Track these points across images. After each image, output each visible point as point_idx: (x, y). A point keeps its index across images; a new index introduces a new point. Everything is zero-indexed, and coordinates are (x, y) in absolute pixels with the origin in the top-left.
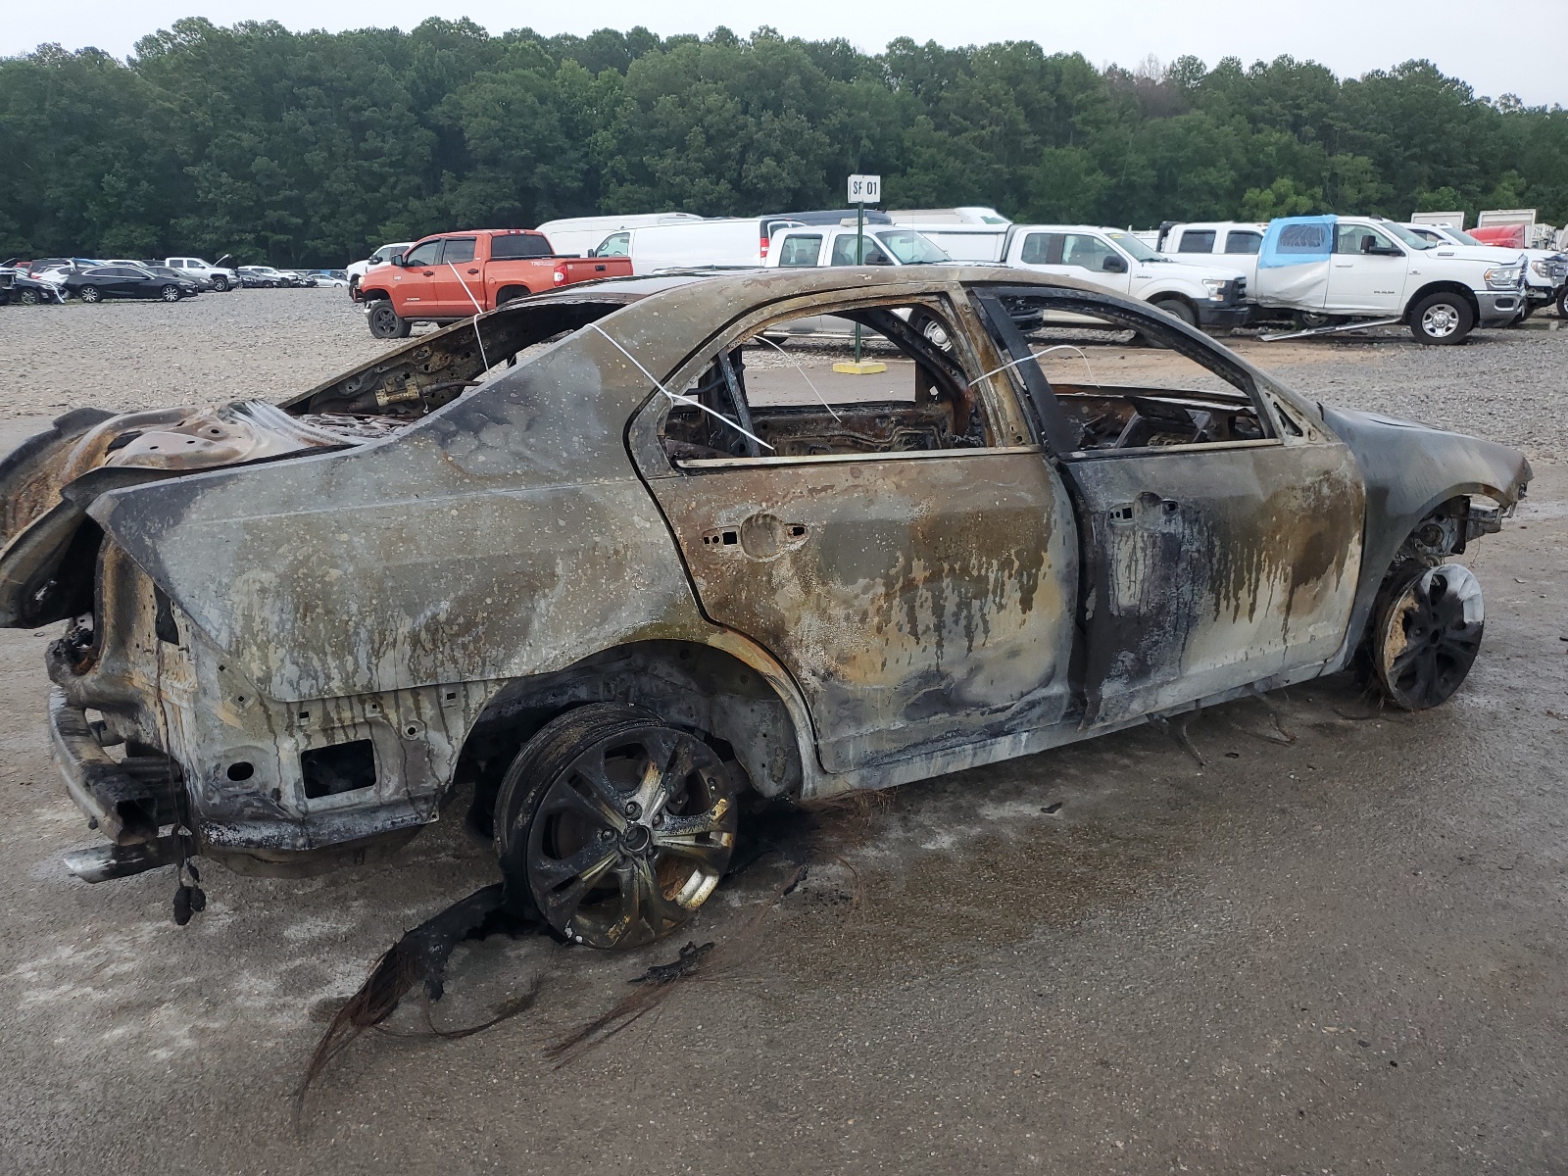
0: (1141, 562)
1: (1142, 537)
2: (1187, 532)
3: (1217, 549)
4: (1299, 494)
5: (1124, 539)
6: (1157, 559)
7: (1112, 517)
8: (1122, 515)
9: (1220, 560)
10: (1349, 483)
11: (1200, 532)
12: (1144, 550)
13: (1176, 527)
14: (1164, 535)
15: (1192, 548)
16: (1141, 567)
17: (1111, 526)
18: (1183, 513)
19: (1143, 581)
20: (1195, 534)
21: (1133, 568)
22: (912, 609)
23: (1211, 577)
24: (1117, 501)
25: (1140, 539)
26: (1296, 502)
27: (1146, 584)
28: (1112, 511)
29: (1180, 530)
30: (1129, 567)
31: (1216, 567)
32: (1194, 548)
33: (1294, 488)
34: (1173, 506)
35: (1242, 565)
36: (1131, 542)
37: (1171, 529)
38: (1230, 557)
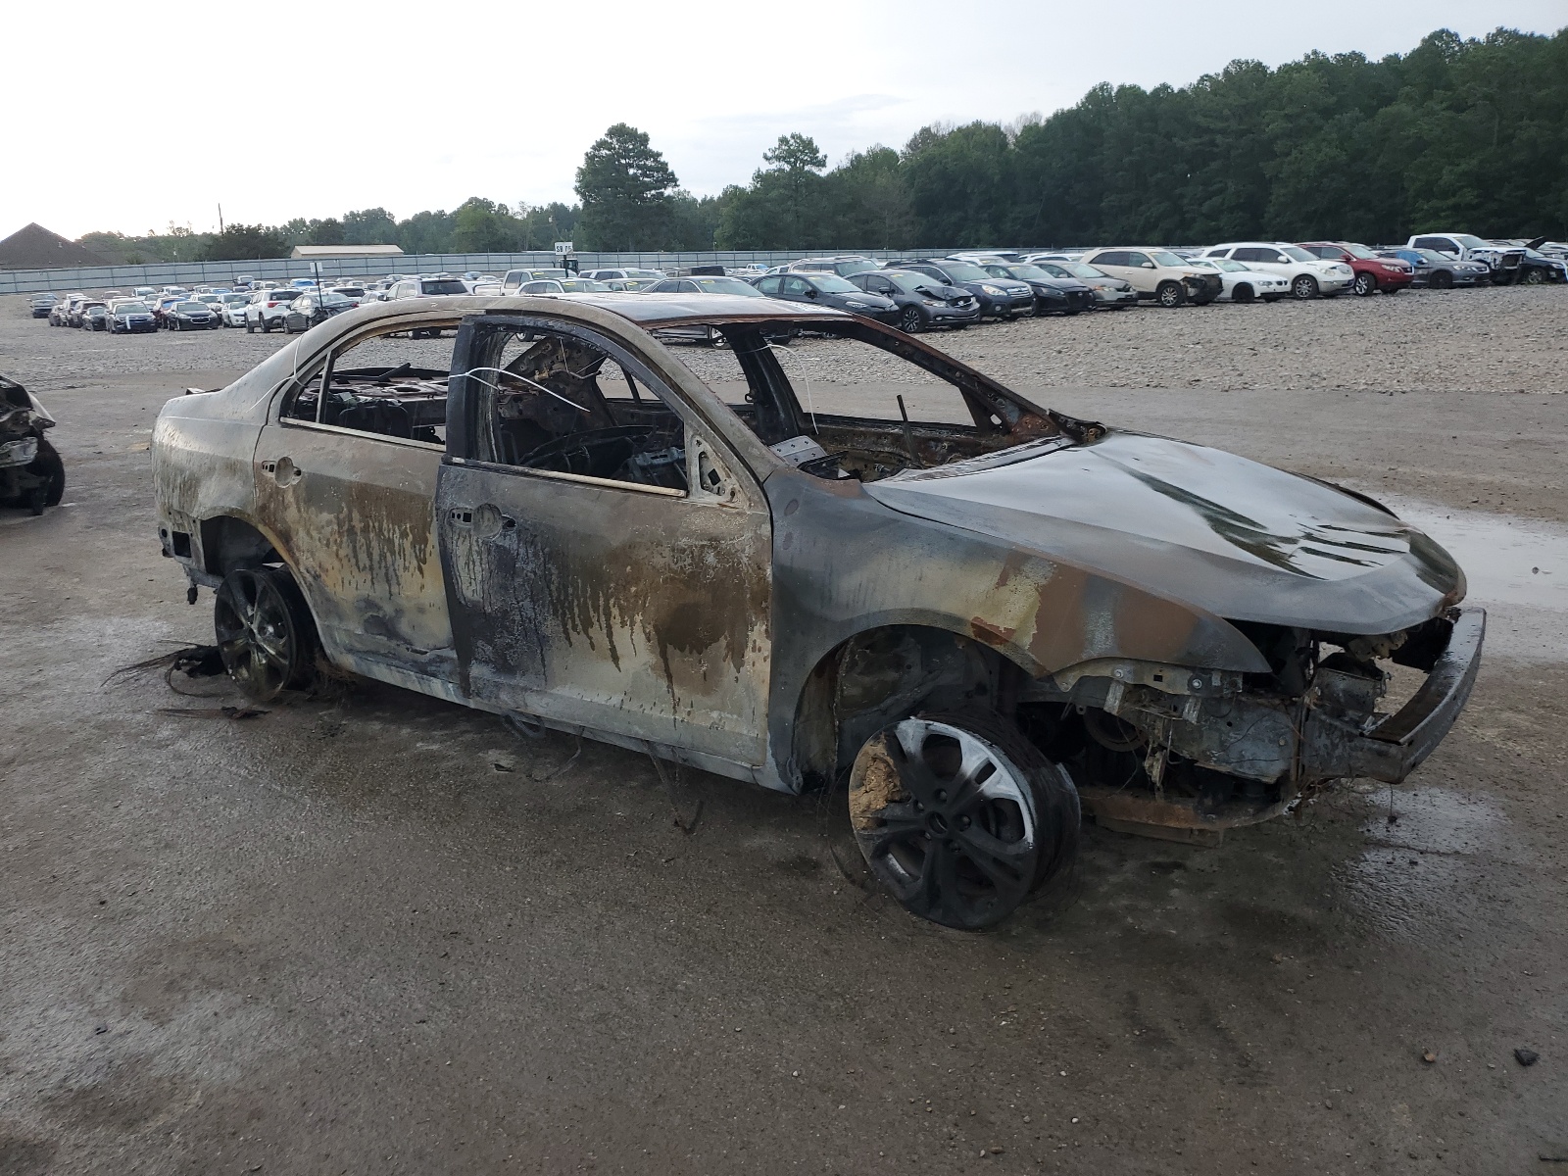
0: (477, 563)
1: (477, 541)
2: (522, 551)
3: (554, 577)
4: (667, 552)
5: (462, 539)
6: (493, 567)
7: (453, 517)
8: (462, 518)
9: (558, 589)
10: (745, 560)
11: (536, 555)
12: (479, 553)
13: (511, 542)
14: (497, 546)
15: (528, 567)
16: (478, 568)
17: (450, 524)
18: (519, 533)
19: (482, 581)
20: (530, 555)
21: (471, 567)
22: (354, 547)
23: (551, 601)
24: (461, 505)
25: (475, 543)
26: (661, 559)
27: (486, 587)
28: (454, 511)
29: (515, 547)
30: (467, 564)
31: (555, 594)
32: (529, 569)
33: (659, 544)
34: (510, 524)
35: (585, 602)
36: (467, 543)
37: (507, 543)
38: (570, 590)
